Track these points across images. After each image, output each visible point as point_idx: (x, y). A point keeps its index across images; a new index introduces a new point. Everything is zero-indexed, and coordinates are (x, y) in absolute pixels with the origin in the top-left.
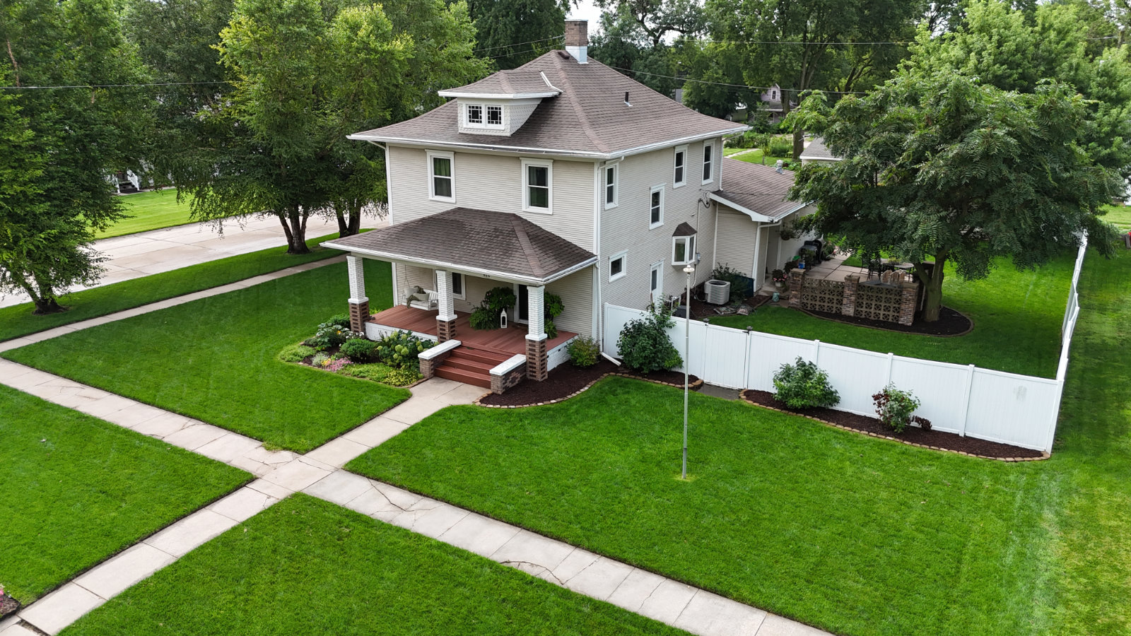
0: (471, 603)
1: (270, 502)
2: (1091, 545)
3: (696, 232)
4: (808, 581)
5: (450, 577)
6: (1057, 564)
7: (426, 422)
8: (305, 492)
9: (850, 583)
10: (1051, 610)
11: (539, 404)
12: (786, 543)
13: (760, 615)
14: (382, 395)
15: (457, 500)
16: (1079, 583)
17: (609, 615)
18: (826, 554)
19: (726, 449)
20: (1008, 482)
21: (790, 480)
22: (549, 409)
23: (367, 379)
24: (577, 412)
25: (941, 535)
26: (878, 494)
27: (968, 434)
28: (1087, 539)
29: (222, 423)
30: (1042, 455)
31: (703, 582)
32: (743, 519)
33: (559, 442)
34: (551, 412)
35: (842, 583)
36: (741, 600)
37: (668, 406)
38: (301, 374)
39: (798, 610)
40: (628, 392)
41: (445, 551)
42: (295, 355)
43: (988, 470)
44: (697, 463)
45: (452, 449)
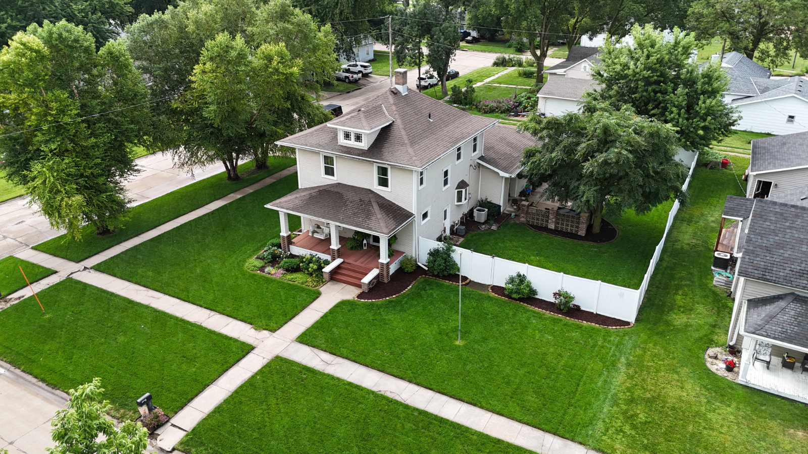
0: (366, 412)
1: (265, 362)
2: (637, 376)
3: (468, 185)
4: (512, 397)
5: (355, 399)
6: (619, 386)
7: (332, 311)
8: (280, 355)
9: (529, 397)
10: (611, 408)
11: (387, 298)
12: (503, 378)
13: (490, 414)
14: (306, 294)
15: (354, 358)
16: (626, 396)
17: (426, 416)
18: (521, 383)
19: (480, 325)
20: (610, 341)
21: (508, 343)
22: (392, 301)
23: (296, 283)
24: (406, 303)
25: (573, 371)
26: (549, 349)
27: (598, 313)
28: (636, 372)
29: (228, 313)
30: (629, 325)
31: (466, 399)
32: (486, 366)
33: (399, 322)
34: (393, 304)
35: (526, 398)
36: (482, 407)
37: (452, 298)
38: (261, 280)
39: (506, 412)
40: (432, 289)
41: (351, 386)
42: (255, 266)
43: (602, 334)
44: (465, 334)
45: (347, 328)
